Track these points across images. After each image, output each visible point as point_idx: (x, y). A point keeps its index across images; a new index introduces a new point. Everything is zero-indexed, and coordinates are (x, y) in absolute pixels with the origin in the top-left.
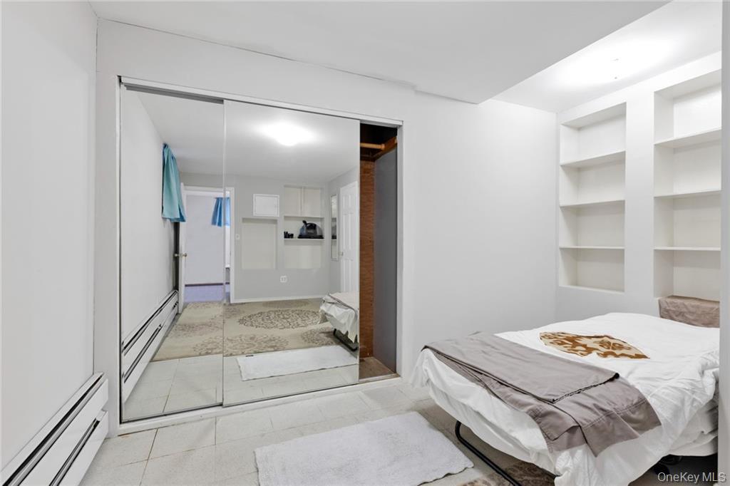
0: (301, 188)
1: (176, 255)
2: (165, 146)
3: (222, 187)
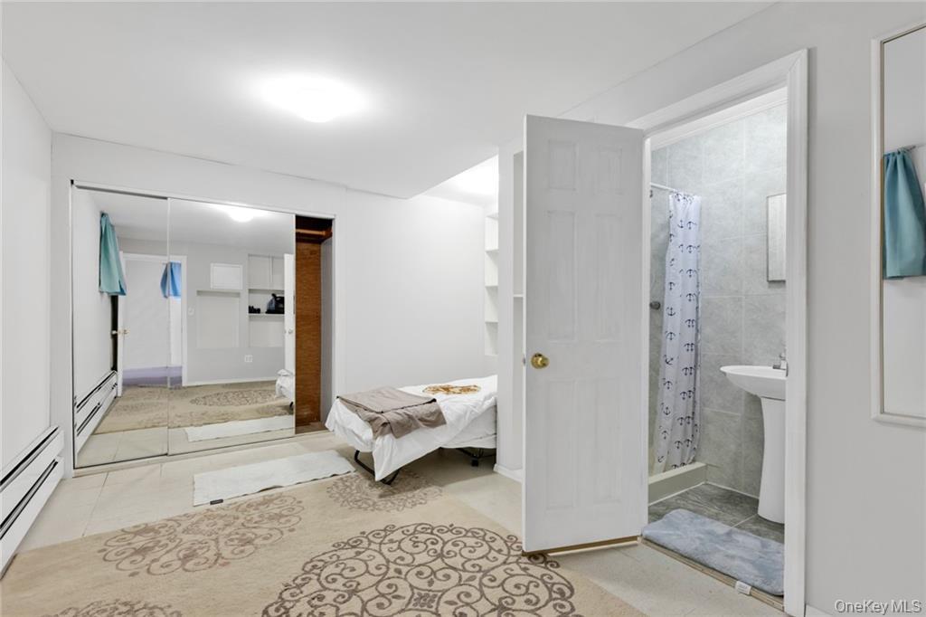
0: (269, 257)
1: (114, 332)
2: (103, 215)
3: (166, 255)
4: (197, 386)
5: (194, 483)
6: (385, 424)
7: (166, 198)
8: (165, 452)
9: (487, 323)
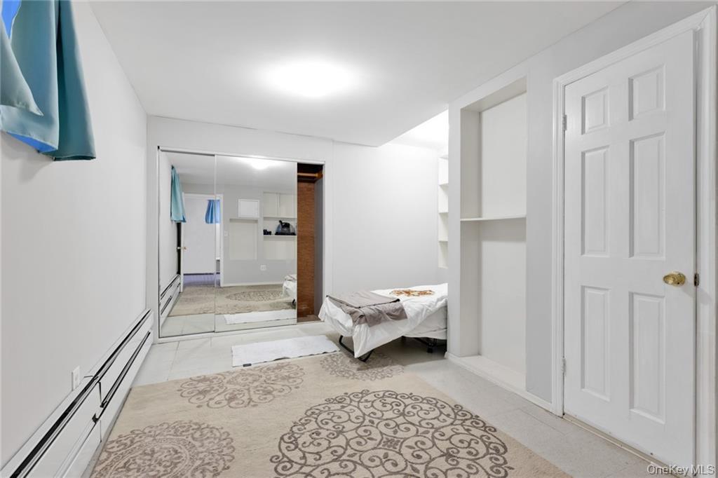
0: (277, 193)
1: (179, 248)
2: (173, 168)
3: (213, 194)
4: (230, 287)
5: (232, 351)
6: (361, 316)
7: (214, 155)
8: (213, 330)
9: (440, 242)
